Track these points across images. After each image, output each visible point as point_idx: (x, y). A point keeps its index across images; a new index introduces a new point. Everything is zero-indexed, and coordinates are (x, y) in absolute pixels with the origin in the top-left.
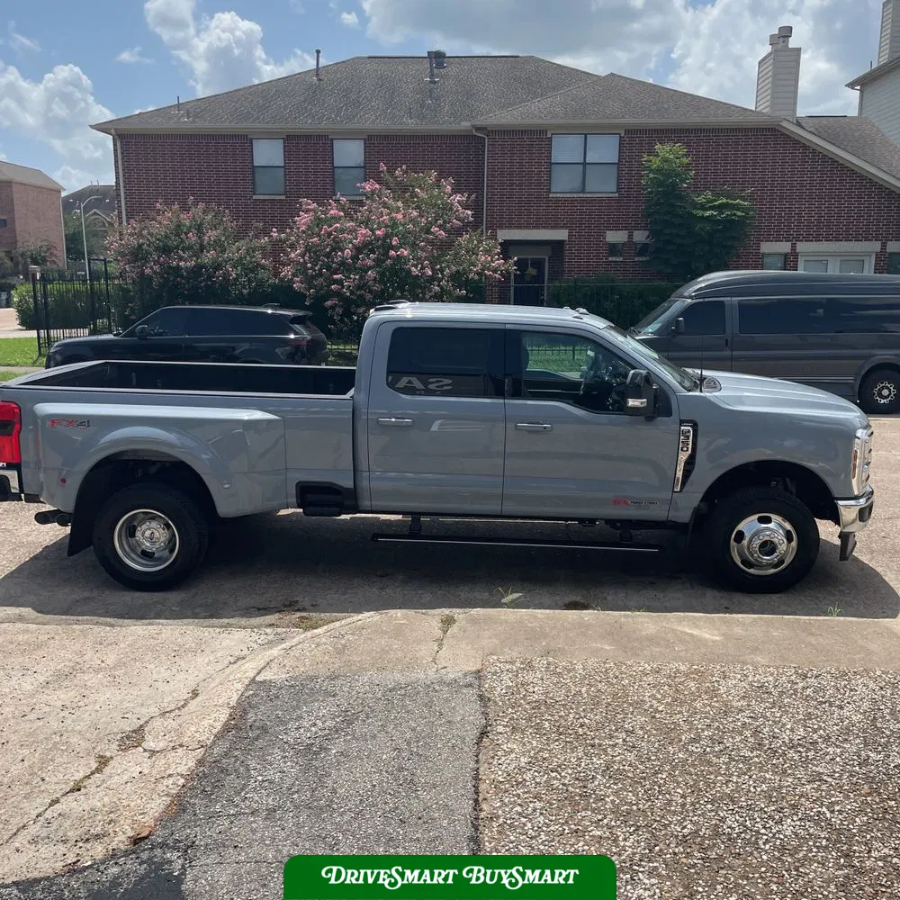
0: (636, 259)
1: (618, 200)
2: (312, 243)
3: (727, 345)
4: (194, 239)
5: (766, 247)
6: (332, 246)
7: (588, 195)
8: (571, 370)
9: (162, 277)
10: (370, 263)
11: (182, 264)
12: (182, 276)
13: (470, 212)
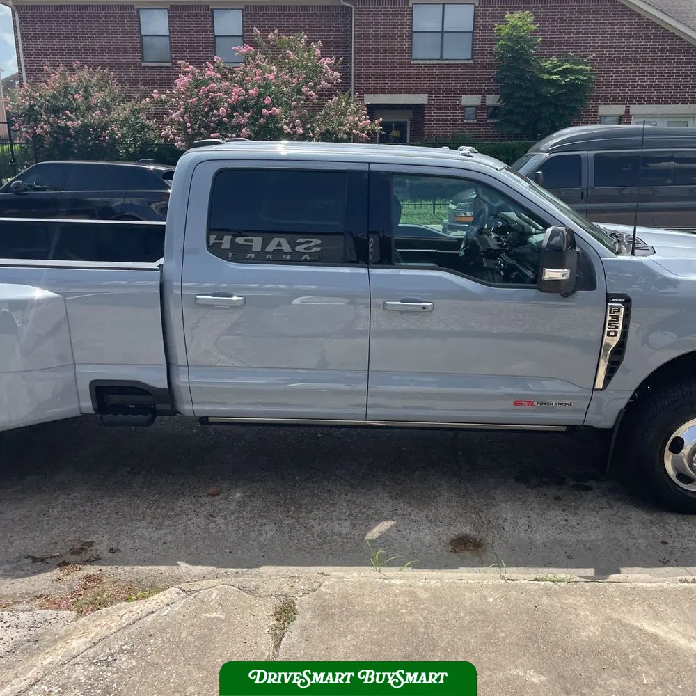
0: (489, 121)
1: (473, 66)
2: (191, 103)
3: (582, 197)
4: (80, 100)
5: (602, 110)
6: (210, 106)
7: (446, 62)
8: (431, 223)
9: (52, 136)
10: (243, 121)
11: (69, 123)
12: (70, 136)
13: (338, 74)
